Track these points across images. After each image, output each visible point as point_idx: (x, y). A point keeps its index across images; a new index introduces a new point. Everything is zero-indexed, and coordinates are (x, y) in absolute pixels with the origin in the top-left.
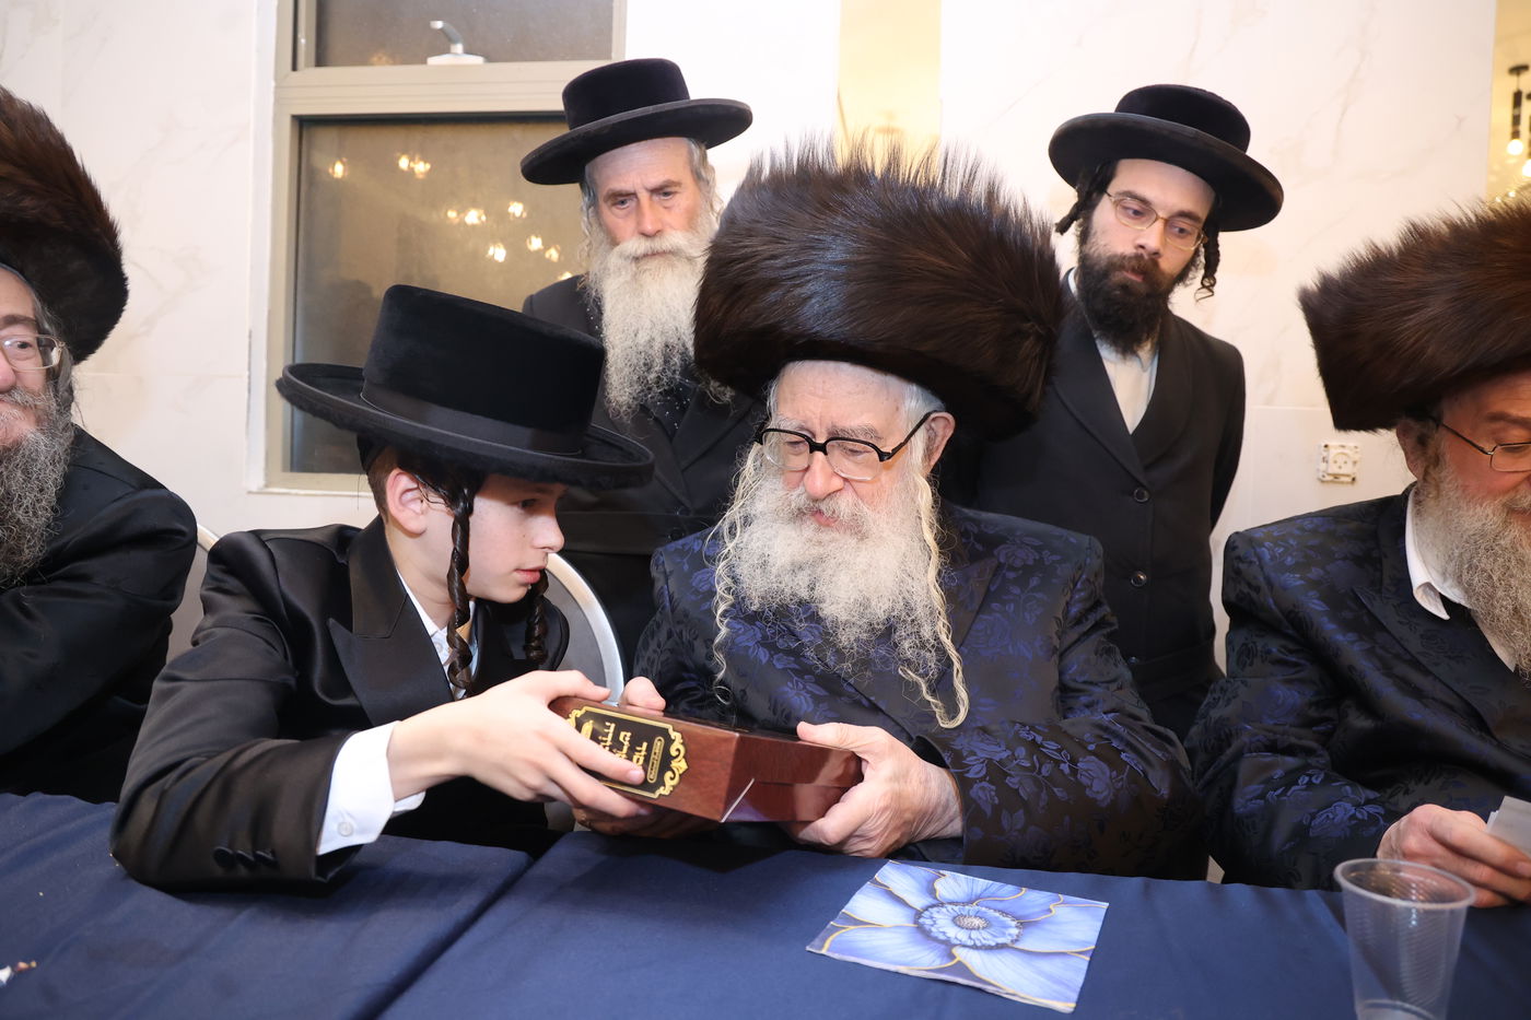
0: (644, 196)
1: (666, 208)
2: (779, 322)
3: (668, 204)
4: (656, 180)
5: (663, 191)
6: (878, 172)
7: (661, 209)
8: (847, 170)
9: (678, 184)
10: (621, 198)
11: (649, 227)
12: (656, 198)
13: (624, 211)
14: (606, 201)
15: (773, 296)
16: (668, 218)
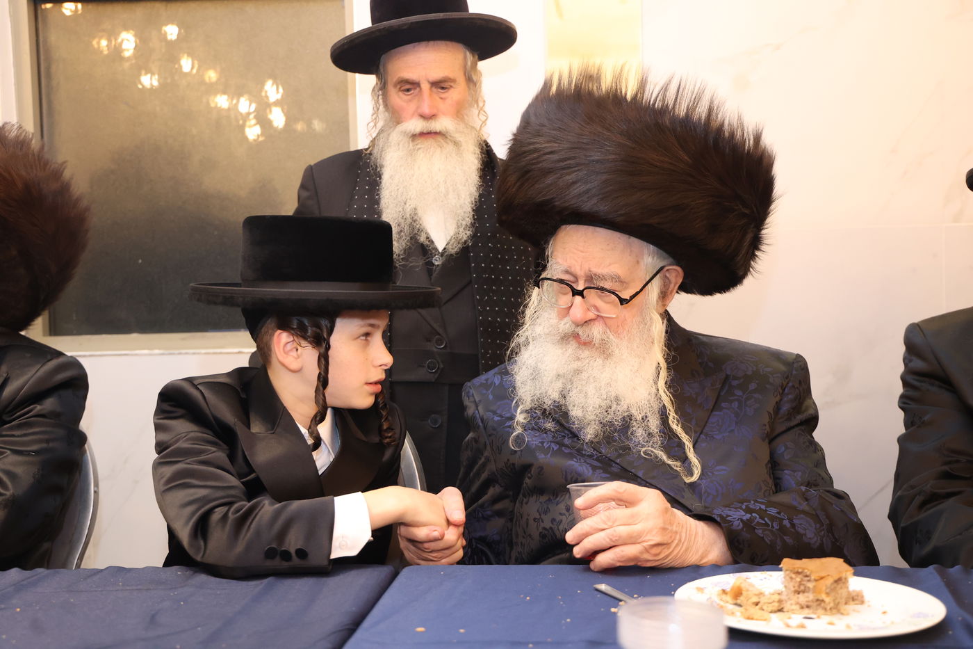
0: (425, 86)
1: (441, 98)
2: (552, 198)
3: (443, 96)
4: (437, 75)
5: (440, 85)
6: (629, 97)
7: (437, 98)
8: (608, 93)
9: (454, 81)
10: (409, 86)
11: (426, 110)
12: (434, 89)
13: (409, 97)
14: (395, 86)
15: (549, 180)
16: (442, 106)
